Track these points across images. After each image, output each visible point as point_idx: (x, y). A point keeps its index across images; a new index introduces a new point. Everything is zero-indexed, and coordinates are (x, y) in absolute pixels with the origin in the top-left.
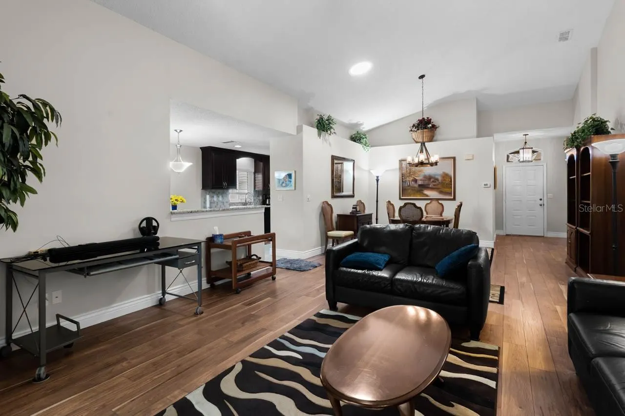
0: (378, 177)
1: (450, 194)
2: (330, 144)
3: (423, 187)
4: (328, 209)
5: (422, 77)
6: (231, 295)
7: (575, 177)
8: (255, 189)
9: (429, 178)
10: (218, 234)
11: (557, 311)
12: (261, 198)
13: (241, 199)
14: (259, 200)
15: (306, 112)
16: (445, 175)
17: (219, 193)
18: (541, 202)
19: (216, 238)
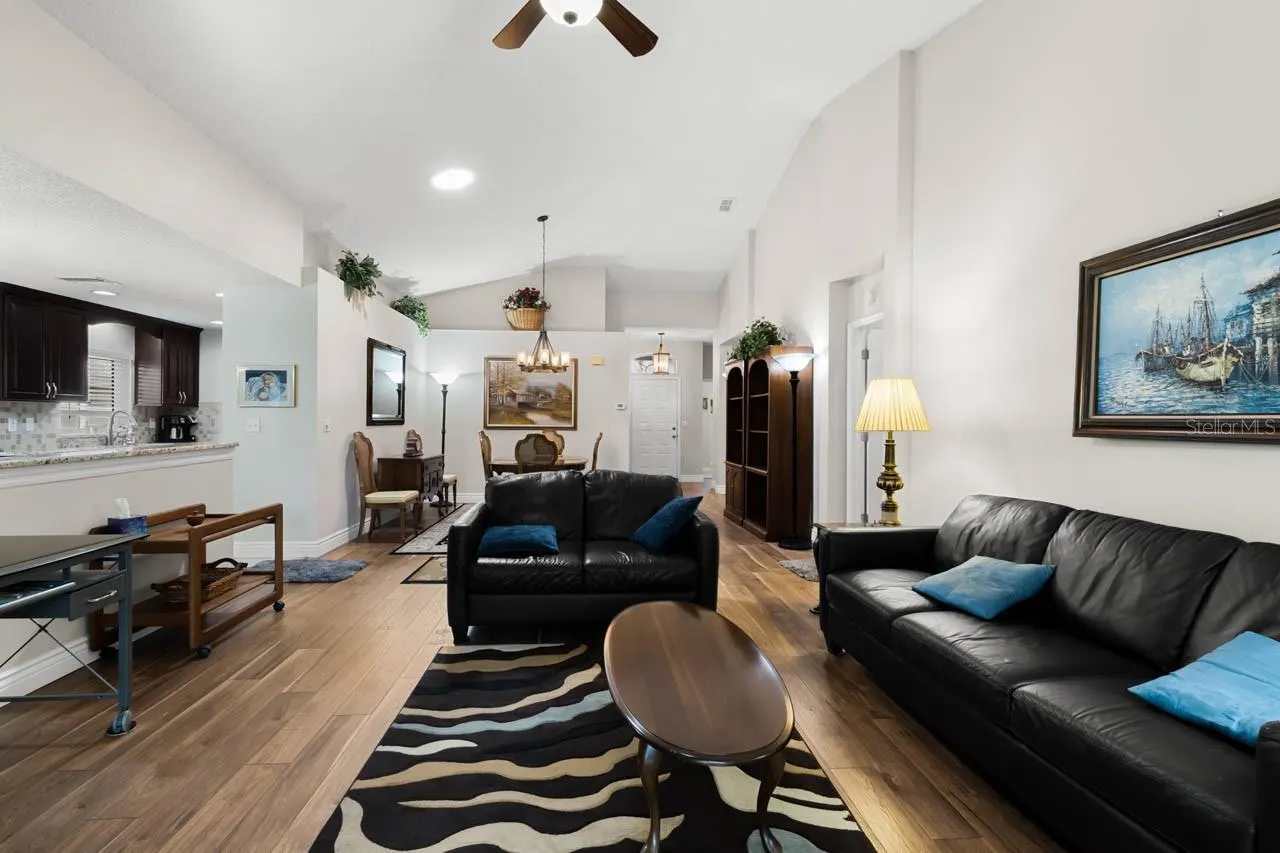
0: (445, 387)
1: (567, 419)
2: (365, 316)
3: (526, 406)
4: (363, 447)
5: (543, 219)
6: (184, 665)
7: (742, 398)
8: (136, 402)
9: (537, 392)
10: (129, 517)
11: (757, 580)
12: (152, 424)
13: (95, 429)
14: (149, 430)
15: (316, 241)
16: (562, 388)
17: (25, 411)
18: (674, 433)
19: (127, 526)
